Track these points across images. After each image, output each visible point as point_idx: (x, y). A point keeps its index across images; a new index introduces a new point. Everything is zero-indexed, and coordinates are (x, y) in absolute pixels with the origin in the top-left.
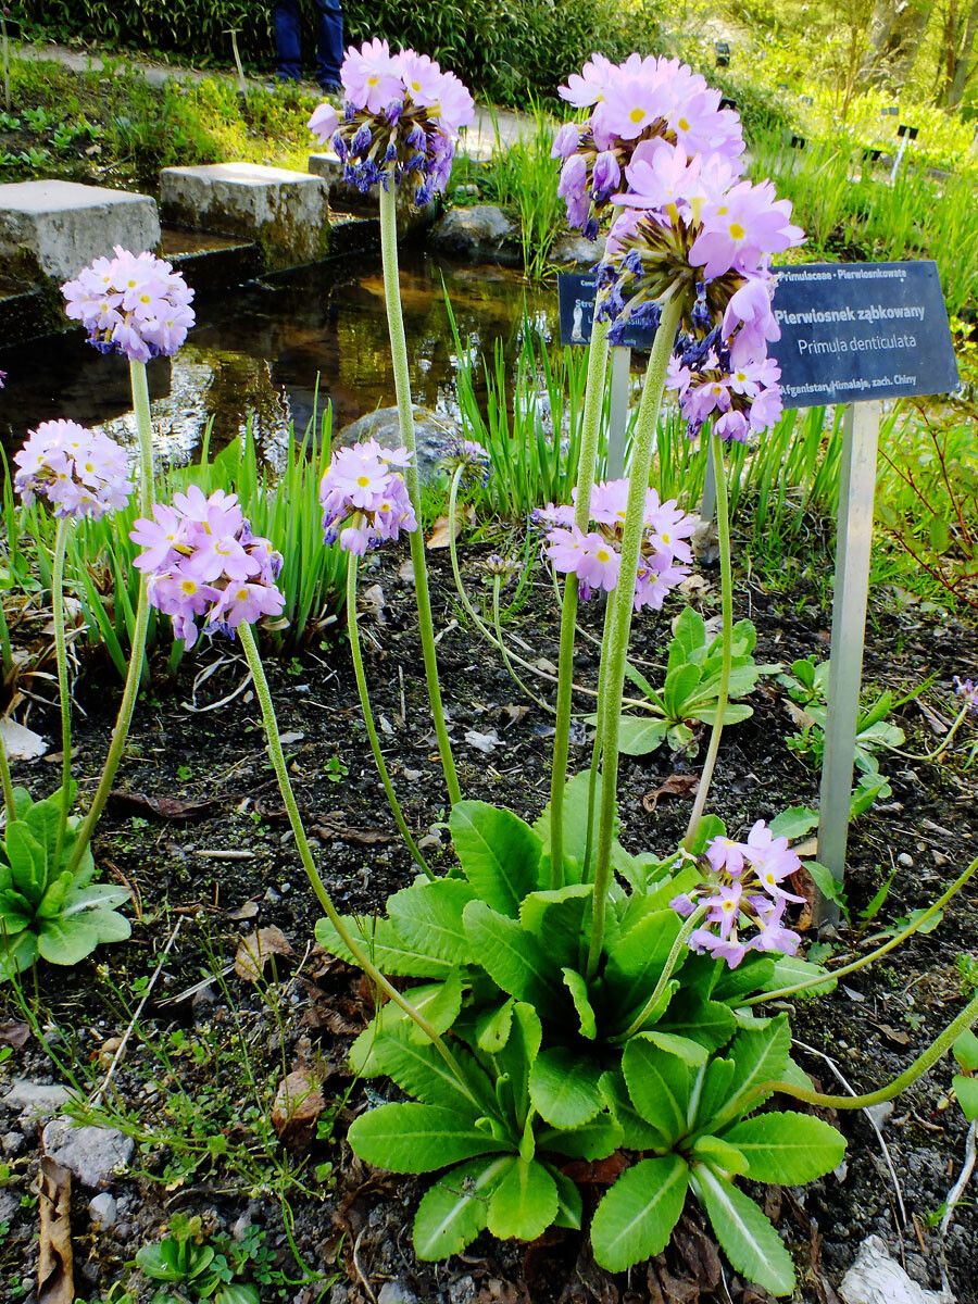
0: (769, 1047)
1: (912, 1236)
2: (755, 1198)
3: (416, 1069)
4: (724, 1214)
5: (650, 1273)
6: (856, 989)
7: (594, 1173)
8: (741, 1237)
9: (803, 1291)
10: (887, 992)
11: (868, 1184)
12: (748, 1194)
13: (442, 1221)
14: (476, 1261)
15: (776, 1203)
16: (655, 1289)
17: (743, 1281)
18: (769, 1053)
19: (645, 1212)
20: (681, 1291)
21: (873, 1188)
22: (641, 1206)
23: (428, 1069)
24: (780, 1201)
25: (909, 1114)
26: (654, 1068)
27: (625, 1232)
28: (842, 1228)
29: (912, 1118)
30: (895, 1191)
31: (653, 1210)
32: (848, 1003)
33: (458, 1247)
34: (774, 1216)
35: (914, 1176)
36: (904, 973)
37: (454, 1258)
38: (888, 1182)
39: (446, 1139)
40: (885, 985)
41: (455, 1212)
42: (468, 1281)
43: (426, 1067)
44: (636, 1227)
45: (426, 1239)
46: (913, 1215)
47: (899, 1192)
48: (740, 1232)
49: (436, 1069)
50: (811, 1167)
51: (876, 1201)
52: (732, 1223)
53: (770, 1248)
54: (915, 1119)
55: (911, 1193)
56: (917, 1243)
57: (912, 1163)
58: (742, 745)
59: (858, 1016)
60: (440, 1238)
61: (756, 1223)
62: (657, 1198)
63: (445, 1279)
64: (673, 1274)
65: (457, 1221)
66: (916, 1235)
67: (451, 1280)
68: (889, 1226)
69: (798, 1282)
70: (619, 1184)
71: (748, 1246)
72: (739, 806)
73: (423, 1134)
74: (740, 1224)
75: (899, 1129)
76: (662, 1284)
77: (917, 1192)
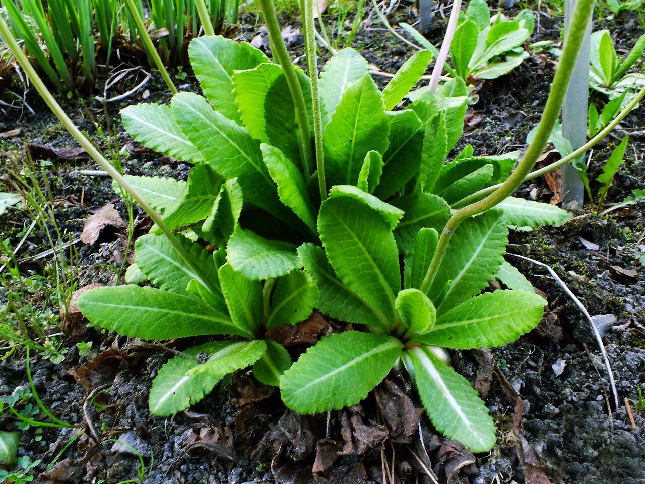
0: (484, 241)
1: (622, 416)
2: (467, 376)
3: (167, 269)
4: (433, 385)
5: (344, 421)
6: (591, 240)
7: (297, 333)
8: (447, 404)
9: (502, 450)
10: (621, 245)
11: (583, 373)
12: (460, 372)
13: (174, 385)
14: (197, 416)
15: (486, 380)
16: (346, 434)
17: (441, 436)
18: (484, 246)
19: (342, 368)
20: (369, 435)
21: (587, 377)
22: (338, 362)
23: (178, 269)
24: (490, 378)
25: (629, 322)
26: (353, 234)
27: (317, 381)
28: (552, 408)
29: (632, 325)
30: (609, 381)
31: (352, 367)
32: (583, 251)
33: (184, 405)
34: (483, 391)
35: (631, 370)
36: (639, 231)
37: (181, 414)
38: (603, 373)
39: (178, 317)
40: (619, 239)
41: (185, 379)
42: (190, 432)
43: (176, 267)
44: (330, 379)
45: (158, 398)
46: (626, 400)
47: (613, 382)
48: (446, 400)
49: (184, 269)
50: (510, 328)
51: (588, 387)
52: (440, 392)
53: (475, 414)
54: (636, 326)
55: (625, 383)
56: (628, 422)
57: (628, 358)
58: (514, 94)
59: (591, 259)
60: (170, 398)
61: (463, 394)
62: (359, 359)
63: (172, 432)
64: (366, 422)
65: (186, 385)
66: (627, 416)
67: (177, 431)
68: (601, 408)
69: (498, 442)
70: (320, 344)
71: (453, 411)
72: (507, 132)
73: (156, 309)
74: (448, 394)
75: (619, 334)
76: (353, 430)
77: (632, 383)
